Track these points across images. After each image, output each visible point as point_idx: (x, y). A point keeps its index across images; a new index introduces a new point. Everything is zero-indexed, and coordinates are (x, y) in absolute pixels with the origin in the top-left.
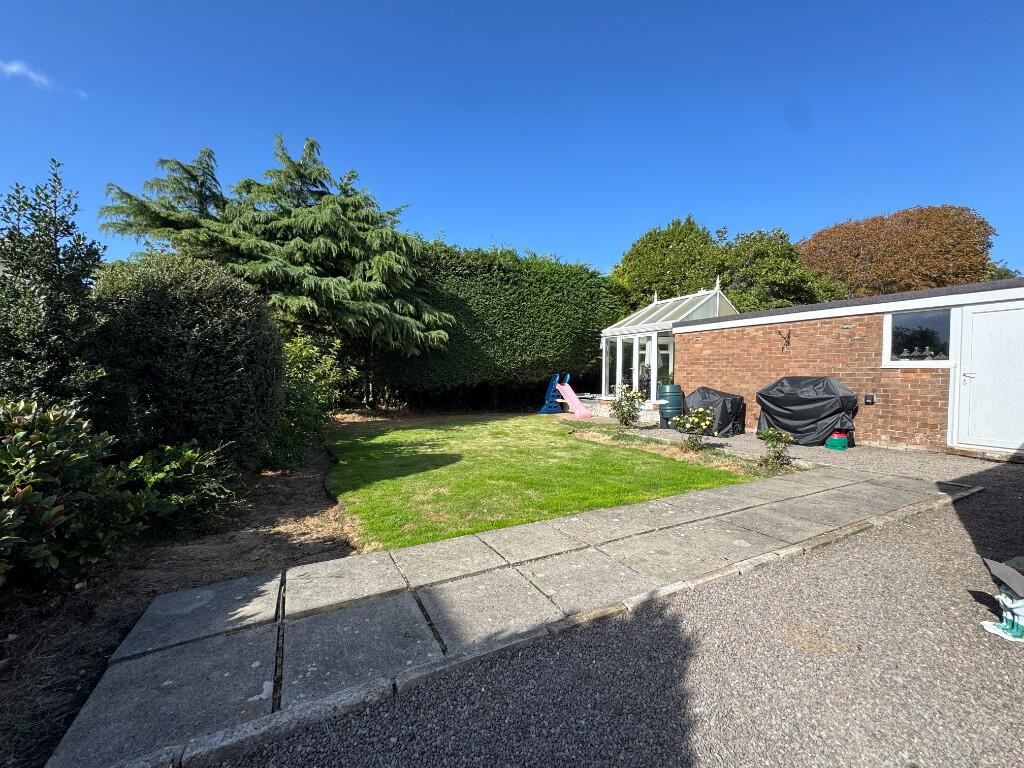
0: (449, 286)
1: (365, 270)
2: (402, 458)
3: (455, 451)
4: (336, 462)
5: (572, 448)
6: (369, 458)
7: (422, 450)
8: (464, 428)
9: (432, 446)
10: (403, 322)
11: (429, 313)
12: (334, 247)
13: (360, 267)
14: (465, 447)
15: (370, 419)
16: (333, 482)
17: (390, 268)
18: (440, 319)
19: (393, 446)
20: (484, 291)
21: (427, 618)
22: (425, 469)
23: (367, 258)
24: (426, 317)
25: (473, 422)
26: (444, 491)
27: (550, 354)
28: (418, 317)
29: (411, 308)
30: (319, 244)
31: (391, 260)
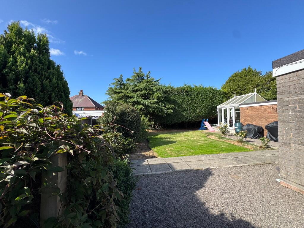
0: (173, 97)
1: (153, 97)
2: (163, 141)
3: (175, 140)
4: (149, 142)
5: (205, 140)
6: (156, 141)
7: (167, 140)
8: (177, 134)
9: (169, 139)
10: (161, 108)
11: (168, 105)
12: (146, 92)
13: (152, 96)
14: (177, 139)
15: (154, 131)
16: (150, 146)
17: (159, 96)
18: (171, 106)
19: (160, 138)
20: (182, 98)
21: (170, 167)
22: (168, 144)
23: (153, 94)
24: (167, 106)
25: (179, 132)
26: (173, 149)
27: (201, 114)
28: (165, 107)
29: (163, 104)
30: (143, 92)
31: (159, 94)
